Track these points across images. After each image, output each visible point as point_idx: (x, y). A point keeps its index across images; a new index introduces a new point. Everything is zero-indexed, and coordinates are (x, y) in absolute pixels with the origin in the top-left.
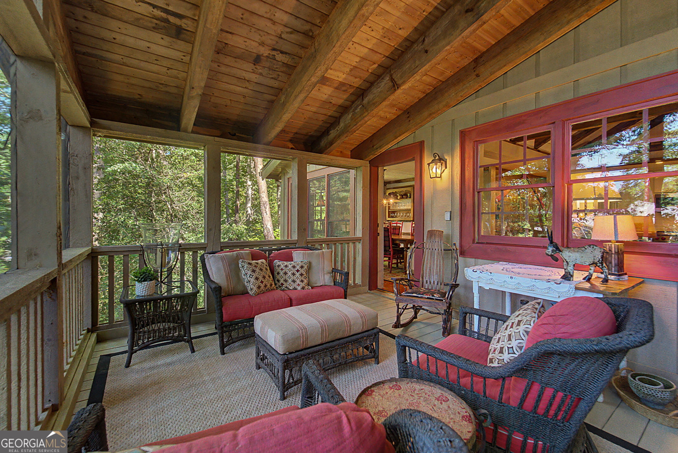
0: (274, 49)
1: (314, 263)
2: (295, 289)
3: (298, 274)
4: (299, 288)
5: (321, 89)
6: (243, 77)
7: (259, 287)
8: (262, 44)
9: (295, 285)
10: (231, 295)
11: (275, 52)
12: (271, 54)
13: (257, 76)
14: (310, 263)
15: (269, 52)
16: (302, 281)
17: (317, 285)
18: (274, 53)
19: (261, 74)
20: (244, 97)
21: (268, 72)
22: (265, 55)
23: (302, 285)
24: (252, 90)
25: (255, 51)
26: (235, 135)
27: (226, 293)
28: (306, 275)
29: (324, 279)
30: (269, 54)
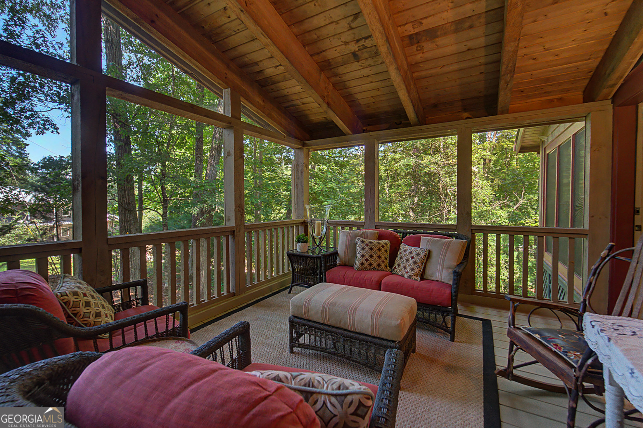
0: (358, 41)
1: (434, 254)
2: (402, 276)
3: (411, 261)
4: (406, 276)
5: (438, 44)
6: (361, 75)
7: (362, 264)
8: (346, 43)
9: (404, 272)
10: (347, 266)
11: (360, 42)
12: (360, 45)
13: (369, 69)
14: (430, 252)
15: (357, 45)
16: (412, 269)
17: (432, 279)
18: (362, 43)
19: (370, 66)
20: (378, 89)
21: (373, 60)
22: (357, 49)
23: (411, 273)
24: (377, 81)
25: (348, 52)
26: (401, 123)
27: (343, 263)
28: (420, 264)
29: (441, 274)
30: (358, 47)
